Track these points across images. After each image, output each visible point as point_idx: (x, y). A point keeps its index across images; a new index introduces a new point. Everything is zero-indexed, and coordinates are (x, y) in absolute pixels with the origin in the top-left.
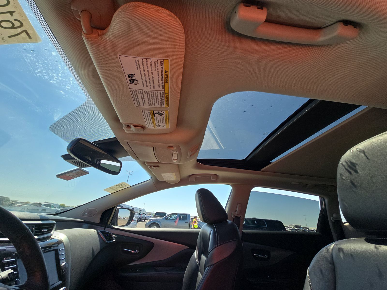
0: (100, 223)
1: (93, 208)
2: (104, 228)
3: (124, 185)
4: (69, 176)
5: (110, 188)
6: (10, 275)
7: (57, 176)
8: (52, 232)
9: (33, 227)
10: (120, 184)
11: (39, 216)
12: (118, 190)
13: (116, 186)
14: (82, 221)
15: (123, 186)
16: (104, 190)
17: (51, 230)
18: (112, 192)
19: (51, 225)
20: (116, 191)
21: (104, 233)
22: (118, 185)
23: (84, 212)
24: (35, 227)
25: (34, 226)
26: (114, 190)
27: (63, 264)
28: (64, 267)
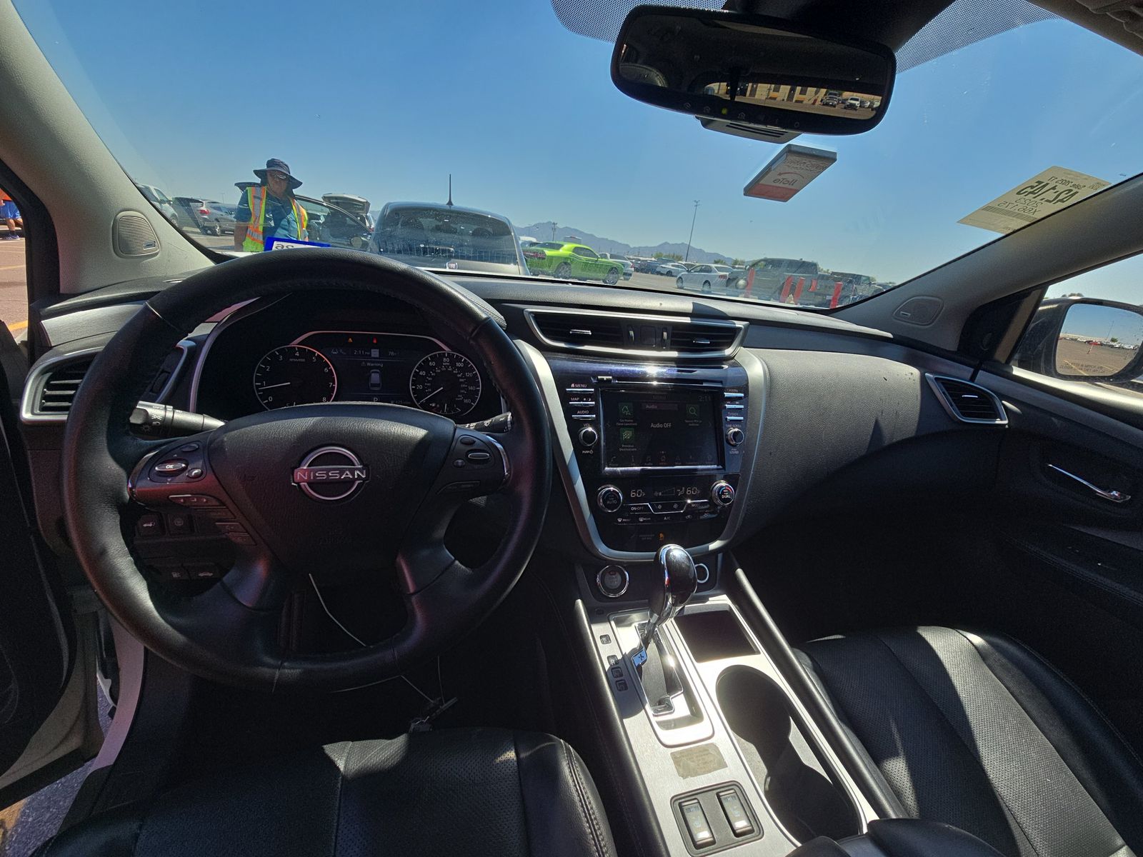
0: (958, 349)
1: (932, 296)
2: (972, 370)
3: (1064, 182)
4: (774, 184)
5: (987, 208)
7: (743, 191)
9: (665, 330)
10: (1039, 182)
12: (1039, 216)
13: (1019, 193)
14: (890, 335)
15: (1061, 188)
16: (961, 222)
17: (727, 344)
18: (1007, 228)
19: (729, 332)
20: (1028, 223)
21: (953, 389)
22: (1029, 190)
23: (899, 311)
26: (1018, 216)
28: (734, 440)
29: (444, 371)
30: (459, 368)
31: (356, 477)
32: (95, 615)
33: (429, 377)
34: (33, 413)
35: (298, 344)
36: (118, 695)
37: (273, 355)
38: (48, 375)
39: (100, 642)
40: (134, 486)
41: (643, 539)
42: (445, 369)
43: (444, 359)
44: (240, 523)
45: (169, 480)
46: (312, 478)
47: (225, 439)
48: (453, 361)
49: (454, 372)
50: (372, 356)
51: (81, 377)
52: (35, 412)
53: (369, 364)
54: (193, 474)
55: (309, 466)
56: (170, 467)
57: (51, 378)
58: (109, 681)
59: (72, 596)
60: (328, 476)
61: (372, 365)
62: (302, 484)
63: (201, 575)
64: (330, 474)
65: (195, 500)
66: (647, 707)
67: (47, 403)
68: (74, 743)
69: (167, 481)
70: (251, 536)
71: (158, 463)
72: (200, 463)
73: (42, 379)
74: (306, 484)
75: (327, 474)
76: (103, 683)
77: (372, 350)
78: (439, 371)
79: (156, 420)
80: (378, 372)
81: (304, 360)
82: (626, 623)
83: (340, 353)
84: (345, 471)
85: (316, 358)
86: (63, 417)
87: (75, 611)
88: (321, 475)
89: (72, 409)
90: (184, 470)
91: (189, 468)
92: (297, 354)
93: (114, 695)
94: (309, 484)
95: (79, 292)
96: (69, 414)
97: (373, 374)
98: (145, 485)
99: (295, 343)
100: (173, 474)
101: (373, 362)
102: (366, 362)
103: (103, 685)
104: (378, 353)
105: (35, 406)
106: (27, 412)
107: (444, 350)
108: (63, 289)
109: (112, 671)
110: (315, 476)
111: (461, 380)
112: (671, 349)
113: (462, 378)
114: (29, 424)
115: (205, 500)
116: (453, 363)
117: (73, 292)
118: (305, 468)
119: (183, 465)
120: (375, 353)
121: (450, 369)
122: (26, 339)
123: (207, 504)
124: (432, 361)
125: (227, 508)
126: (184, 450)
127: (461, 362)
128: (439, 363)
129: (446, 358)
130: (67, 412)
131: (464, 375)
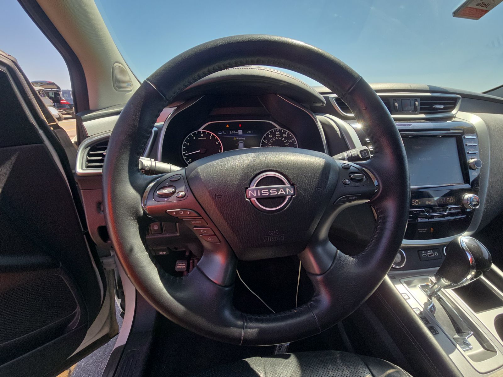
6: (362, 152)
7: (453, 15)
8: (454, 112)
9: (416, 100)
11: (428, 87)
17: (453, 108)
19: (452, 100)
24: (420, 102)
25: (419, 100)
27: (472, 161)
28: (475, 166)
29: (277, 140)
30: (285, 138)
31: (287, 193)
32: (113, 270)
33: (270, 143)
34: (82, 169)
35: (202, 130)
36: (125, 307)
37: (190, 137)
38: (89, 148)
39: (116, 283)
40: (145, 205)
41: (420, 231)
42: (277, 139)
43: (277, 133)
44: (211, 228)
45: (166, 200)
46: (259, 195)
47: (199, 171)
48: (282, 134)
49: (282, 140)
50: (239, 134)
51: (104, 149)
52: (83, 169)
53: (237, 139)
54: (180, 195)
55: (256, 186)
56: (165, 191)
57: (90, 150)
58: (120, 300)
59: (103, 262)
60: (270, 193)
61: (239, 139)
62: (252, 199)
63: (161, 253)
64: (271, 192)
65: (183, 213)
66: (458, 346)
67: (90, 163)
68: (106, 331)
69: (165, 201)
70: (217, 236)
71: (158, 188)
72: (183, 188)
73: (85, 151)
74: (255, 199)
75: (269, 191)
76: (118, 301)
77: (239, 131)
78: (274, 140)
79: (147, 167)
80: (242, 143)
81: (205, 138)
82: (412, 285)
83: (222, 134)
84: (280, 189)
85: (212, 136)
86: (99, 171)
87: (105, 269)
88: (265, 193)
89: (104, 167)
90: (173, 193)
91: (177, 191)
92: (202, 135)
93: (123, 306)
94: (257, 199)
95: (99, 109)
96: (103, 169)
97: (240, 144)
98: (152, 203)
99: (201, 130)
100: (168, 195)
101: (239, 137)
102: (236, 137)
103: (118, 302)
104: (242, 132)
105: (83, 165)
106: (79, 168)
107: (276, 128)
108: (91, 108)
109: (122, 296)
110: (261, 193)
111: (286, 144)
112: (420, 113)
113: (286, 143)
114: (81, 175)
115: (188, 213)
116: (281, 135)
117: (96, 109)
118: (254, 187)
119: (173, 190)
120: (240, 132)
121: (280, 138)
122: (76, 140)
123: (190, 215)
124: (270, 134)
125: (203, 218)
126: (171, 180)
127: (286, 134)
128: (274, 135)
129: (278, 132)
130: (102, 168)
131: (288, 141)
